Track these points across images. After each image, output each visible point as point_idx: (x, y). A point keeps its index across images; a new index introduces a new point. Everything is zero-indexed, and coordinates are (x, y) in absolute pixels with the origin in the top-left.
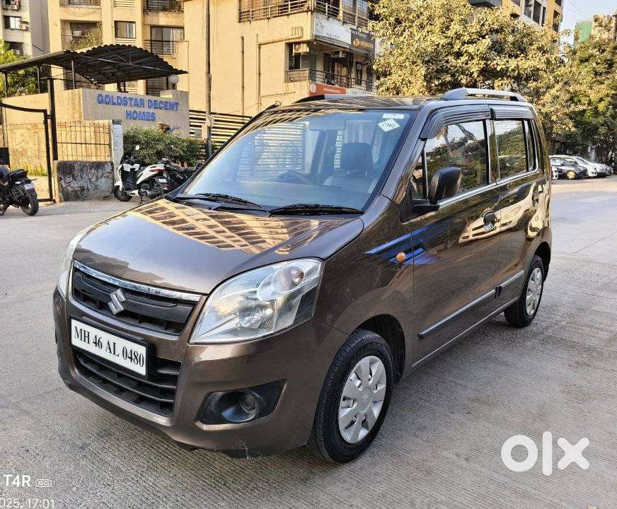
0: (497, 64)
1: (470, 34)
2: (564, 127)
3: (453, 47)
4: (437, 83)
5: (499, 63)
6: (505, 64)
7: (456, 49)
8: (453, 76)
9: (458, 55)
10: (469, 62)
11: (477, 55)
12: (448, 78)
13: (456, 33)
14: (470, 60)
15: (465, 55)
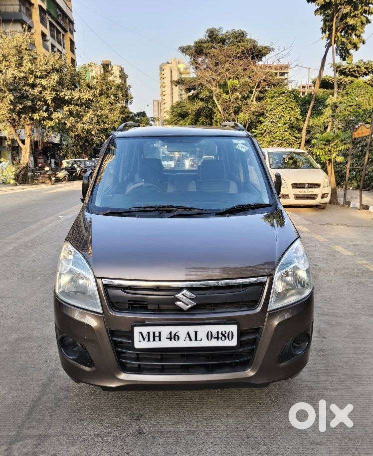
0: (64, 94)
1: (41, 71)
2: (100, 139)
3: (28, 80)
4: (21, 107)
5: (66, 94)
6: (70, 95)
7: (31, 81)
8: (32, 101)
9: (33, 86)
10: (42, 92)
11: (50, 87)
12: (30, 104)
13: (29, 70)
14: (43, 91)
15: (39, 86)
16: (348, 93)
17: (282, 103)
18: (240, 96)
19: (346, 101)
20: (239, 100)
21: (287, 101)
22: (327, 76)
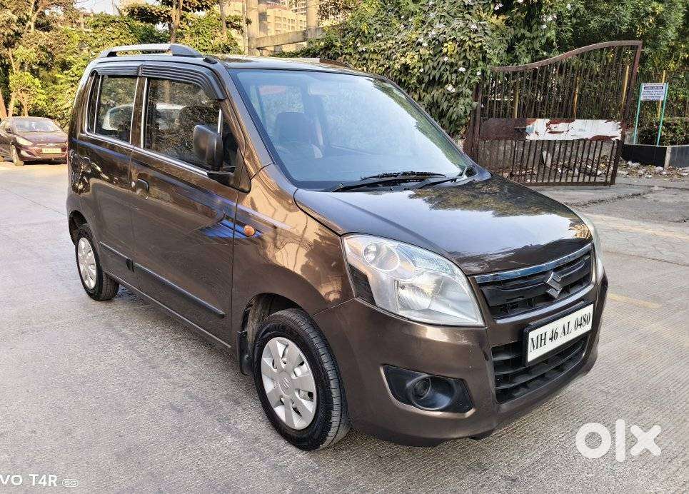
16: (199, 32)
17: (114, 36)
18: (15, 18)
19: (198, 43)
20: (14, 25)
21: (121, 34)
22: (147, 4)
